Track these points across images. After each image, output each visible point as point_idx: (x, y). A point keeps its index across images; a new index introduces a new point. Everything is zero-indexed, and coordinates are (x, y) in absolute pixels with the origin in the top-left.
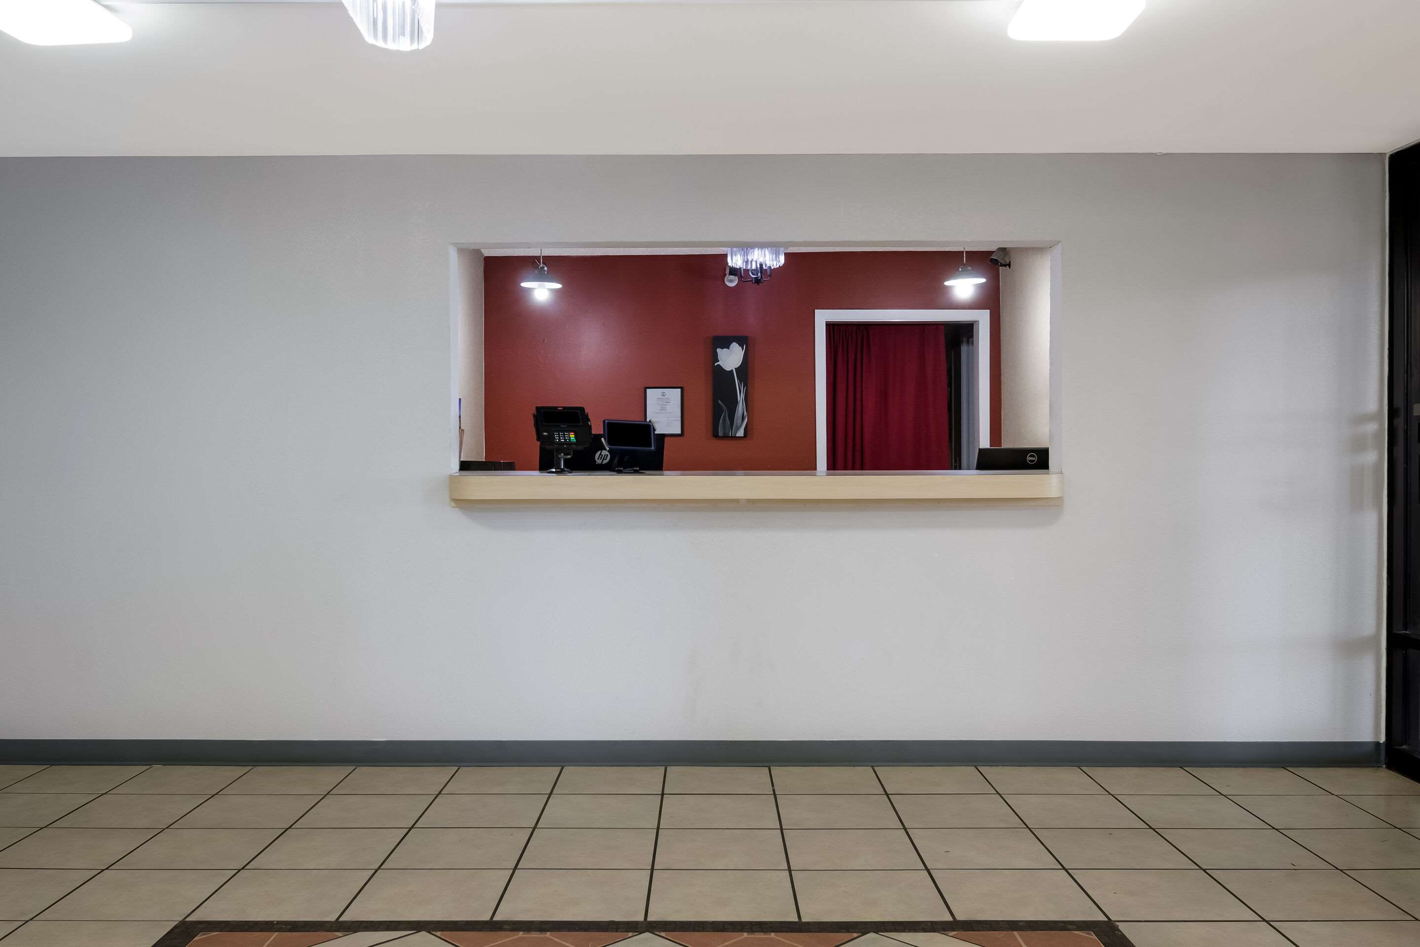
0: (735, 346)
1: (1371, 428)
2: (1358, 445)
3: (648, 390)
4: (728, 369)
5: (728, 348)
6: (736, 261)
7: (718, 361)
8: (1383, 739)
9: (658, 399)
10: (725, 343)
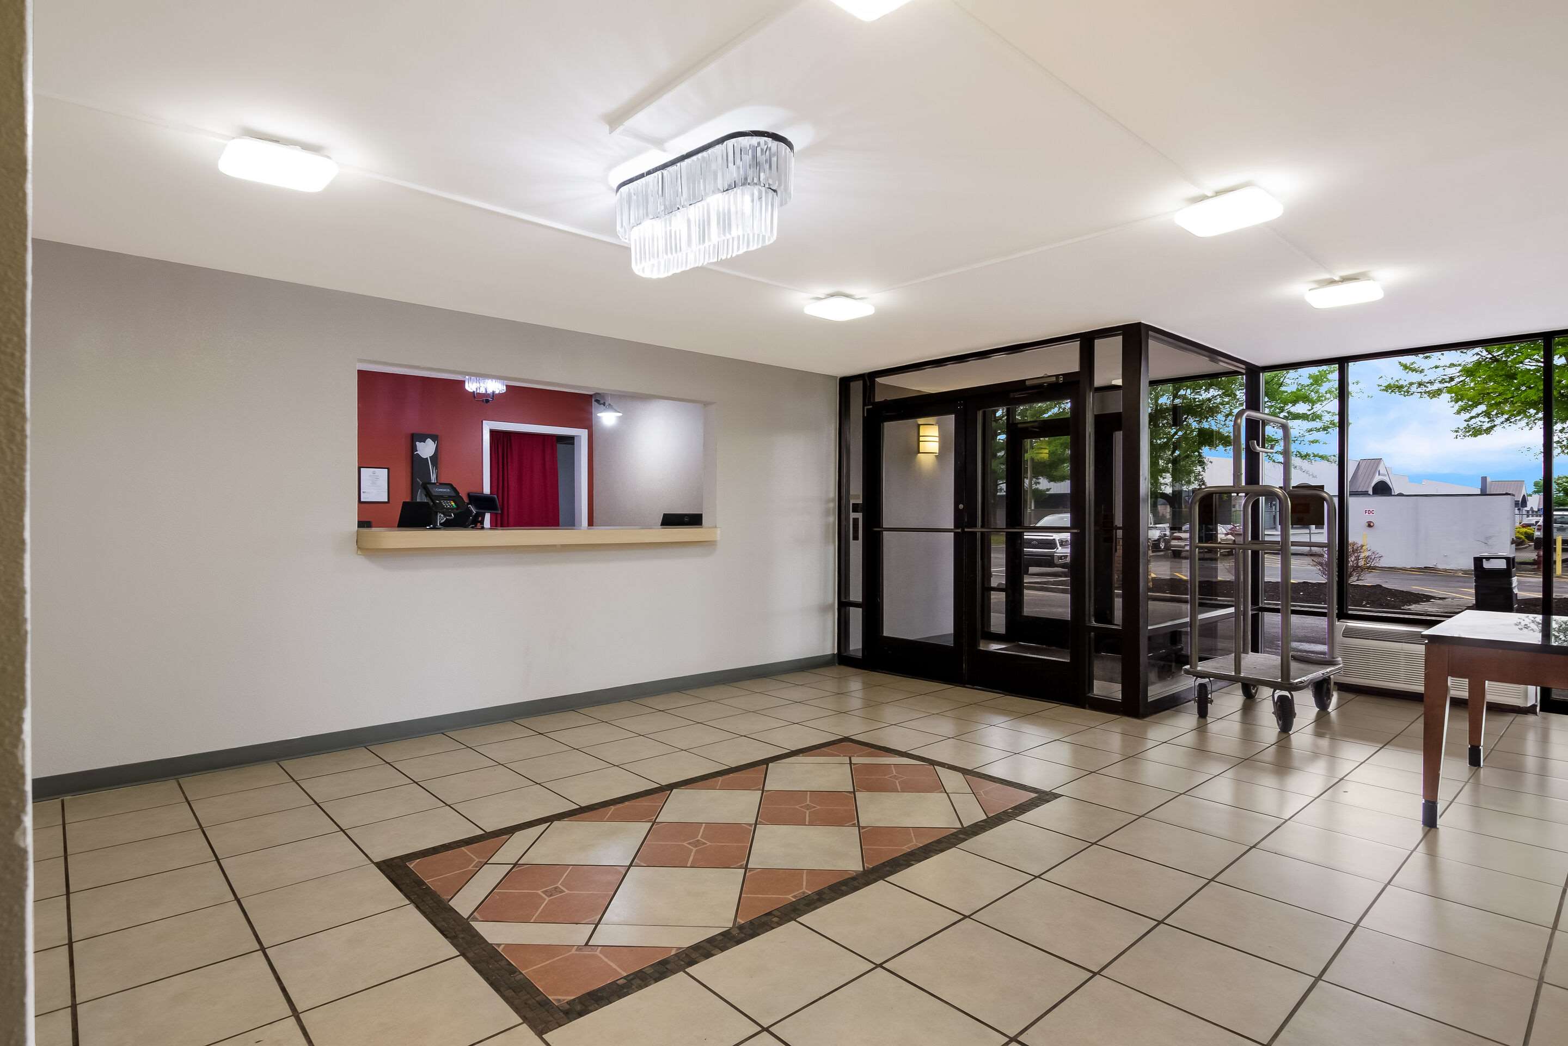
0: (429, 441)
1: (832, 505)
2: (827, 513)
3: (362, 469)
4: (424, 457)
5: (424, 442)
6: (471, 387)
7: (417, 451)
8: (836, 652)
9: (370, 476)
10: (423, 439)
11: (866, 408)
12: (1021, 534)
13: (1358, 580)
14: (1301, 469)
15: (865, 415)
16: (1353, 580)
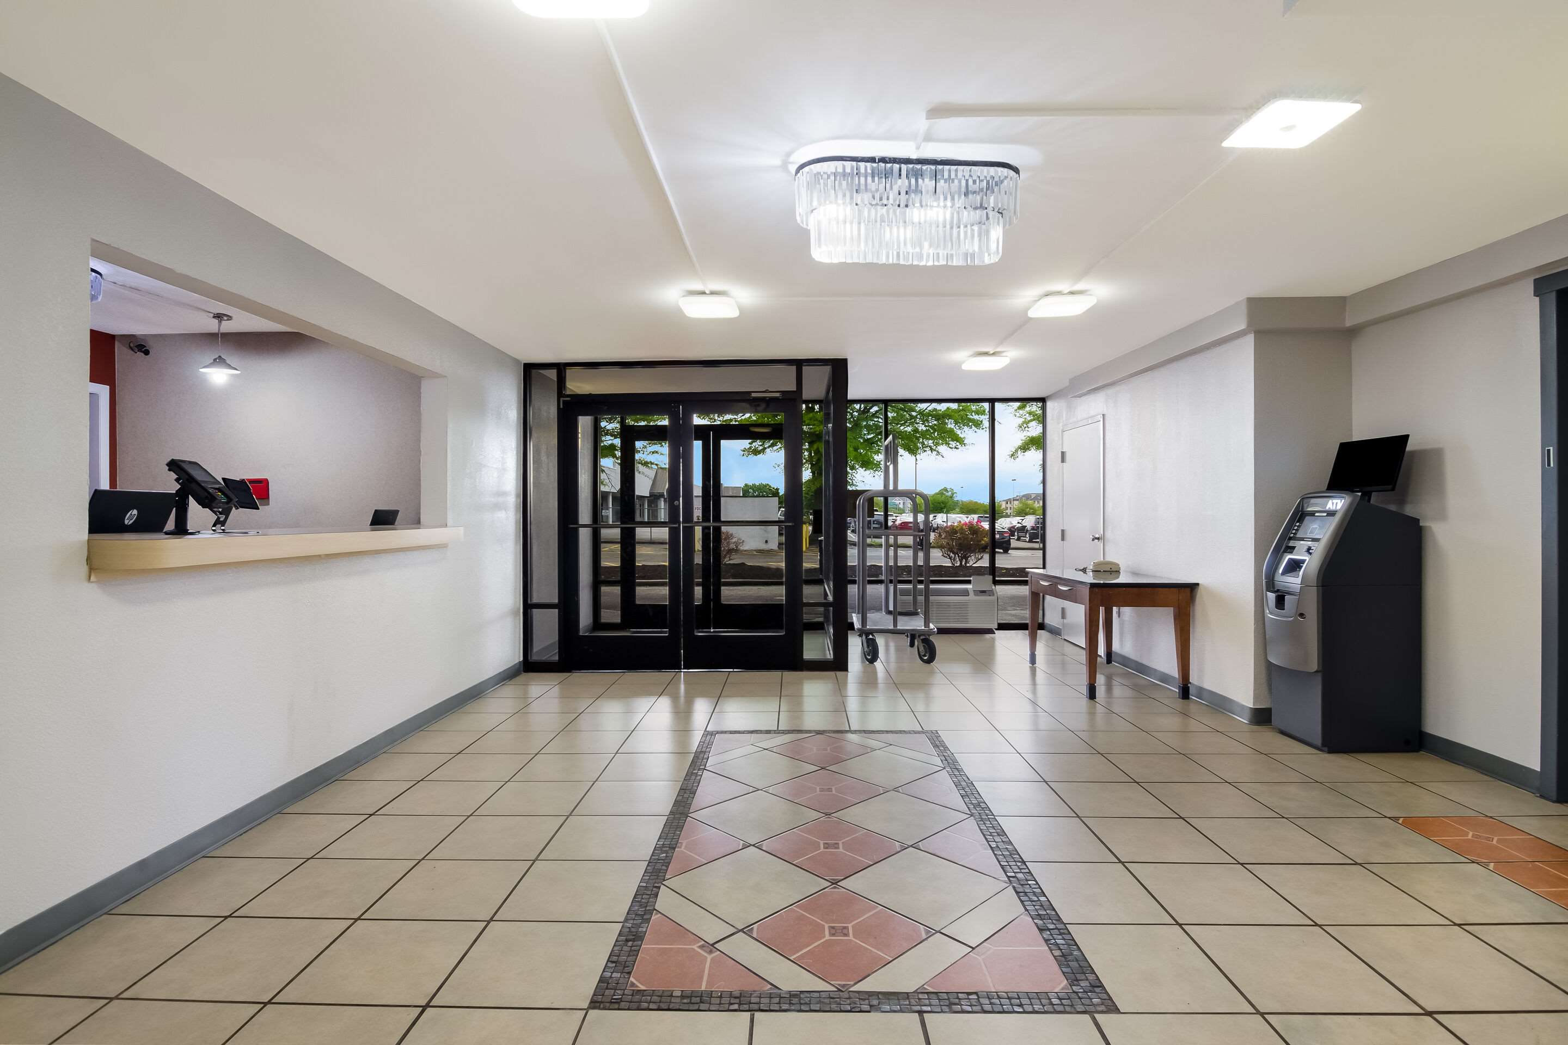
8: (522, 659)
11: (562, 399)
12: (634, 529)
13: (729, 560)
14: (643, 473)
15: (562, 407)
16: (726, 561)
